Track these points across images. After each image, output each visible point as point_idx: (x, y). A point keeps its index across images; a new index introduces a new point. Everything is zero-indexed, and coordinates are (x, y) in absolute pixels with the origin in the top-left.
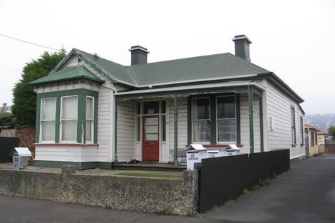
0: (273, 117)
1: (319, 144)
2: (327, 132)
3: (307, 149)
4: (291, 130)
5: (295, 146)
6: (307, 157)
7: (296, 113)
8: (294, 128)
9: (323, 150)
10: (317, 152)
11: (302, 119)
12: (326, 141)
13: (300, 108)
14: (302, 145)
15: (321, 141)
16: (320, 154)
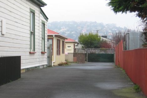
0: (4, 21)
1: (66, 52)
2: (77, 41)
3: (50, 58)
4: (29, 36)
5: (33, 53)
6: (49, 66)
7: (36, 17)
8: (33, 33)
9: (71, 59)
10: (64, 61)
11: (44, 24)
12: (75, 49)
13: (42, 12)
14: (43, 53)
15: (69, 49)
16: (67, 64)
